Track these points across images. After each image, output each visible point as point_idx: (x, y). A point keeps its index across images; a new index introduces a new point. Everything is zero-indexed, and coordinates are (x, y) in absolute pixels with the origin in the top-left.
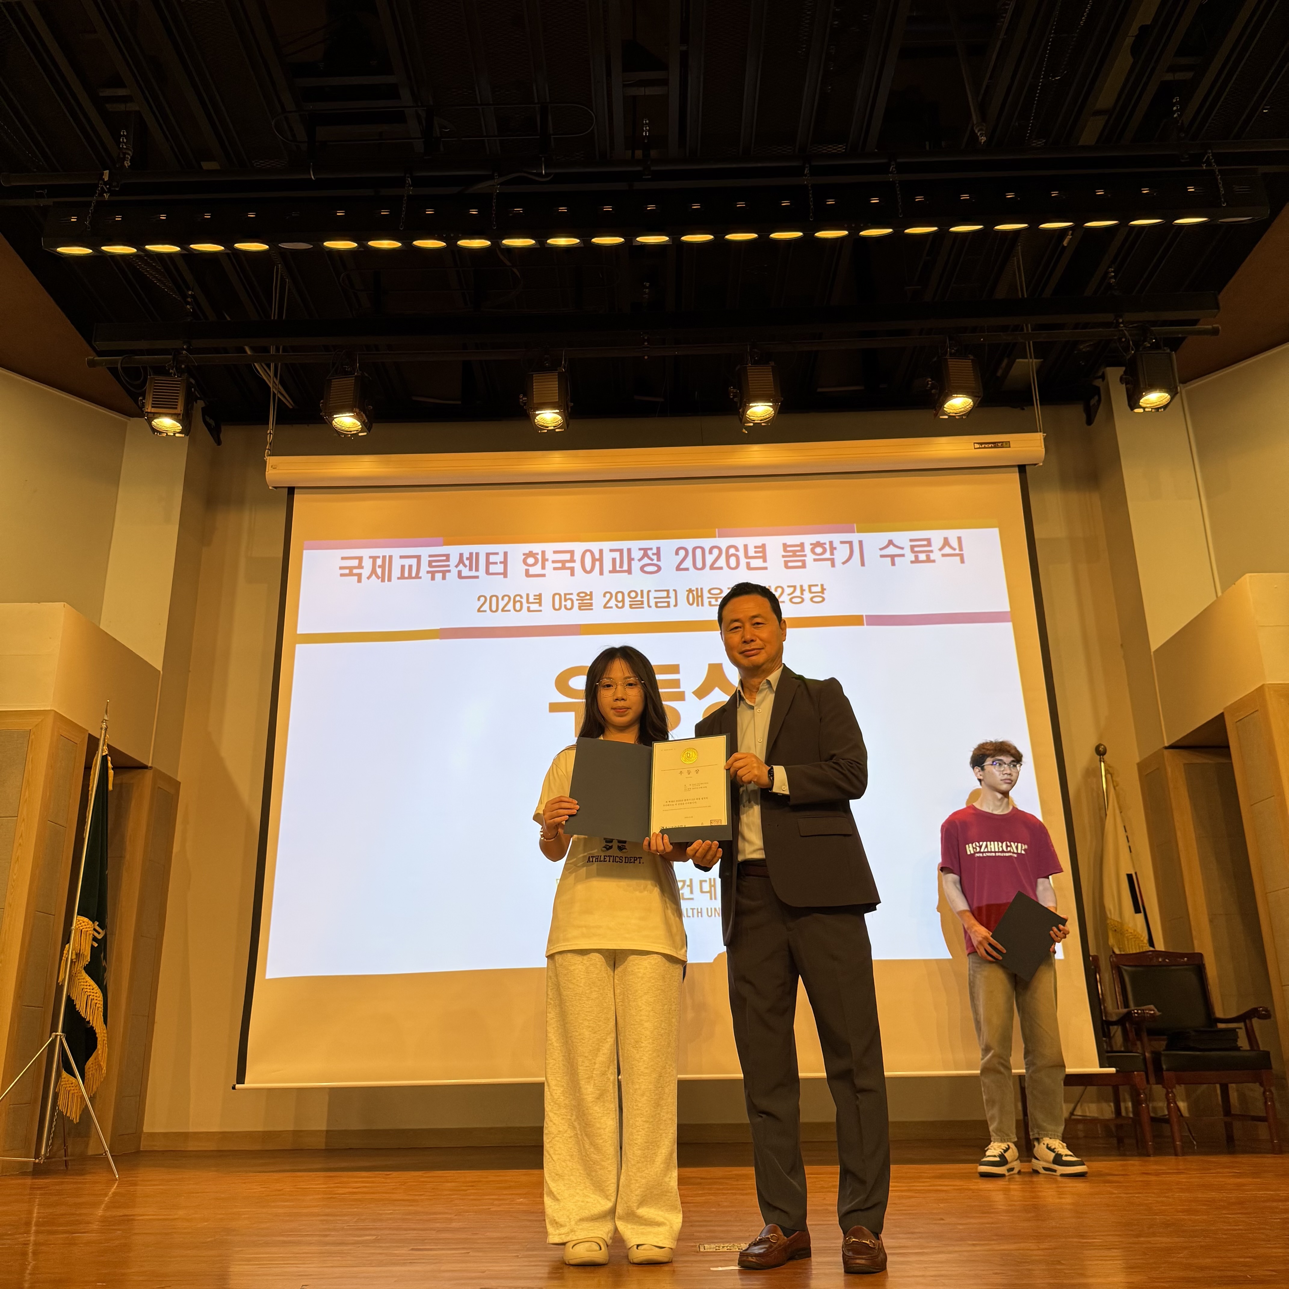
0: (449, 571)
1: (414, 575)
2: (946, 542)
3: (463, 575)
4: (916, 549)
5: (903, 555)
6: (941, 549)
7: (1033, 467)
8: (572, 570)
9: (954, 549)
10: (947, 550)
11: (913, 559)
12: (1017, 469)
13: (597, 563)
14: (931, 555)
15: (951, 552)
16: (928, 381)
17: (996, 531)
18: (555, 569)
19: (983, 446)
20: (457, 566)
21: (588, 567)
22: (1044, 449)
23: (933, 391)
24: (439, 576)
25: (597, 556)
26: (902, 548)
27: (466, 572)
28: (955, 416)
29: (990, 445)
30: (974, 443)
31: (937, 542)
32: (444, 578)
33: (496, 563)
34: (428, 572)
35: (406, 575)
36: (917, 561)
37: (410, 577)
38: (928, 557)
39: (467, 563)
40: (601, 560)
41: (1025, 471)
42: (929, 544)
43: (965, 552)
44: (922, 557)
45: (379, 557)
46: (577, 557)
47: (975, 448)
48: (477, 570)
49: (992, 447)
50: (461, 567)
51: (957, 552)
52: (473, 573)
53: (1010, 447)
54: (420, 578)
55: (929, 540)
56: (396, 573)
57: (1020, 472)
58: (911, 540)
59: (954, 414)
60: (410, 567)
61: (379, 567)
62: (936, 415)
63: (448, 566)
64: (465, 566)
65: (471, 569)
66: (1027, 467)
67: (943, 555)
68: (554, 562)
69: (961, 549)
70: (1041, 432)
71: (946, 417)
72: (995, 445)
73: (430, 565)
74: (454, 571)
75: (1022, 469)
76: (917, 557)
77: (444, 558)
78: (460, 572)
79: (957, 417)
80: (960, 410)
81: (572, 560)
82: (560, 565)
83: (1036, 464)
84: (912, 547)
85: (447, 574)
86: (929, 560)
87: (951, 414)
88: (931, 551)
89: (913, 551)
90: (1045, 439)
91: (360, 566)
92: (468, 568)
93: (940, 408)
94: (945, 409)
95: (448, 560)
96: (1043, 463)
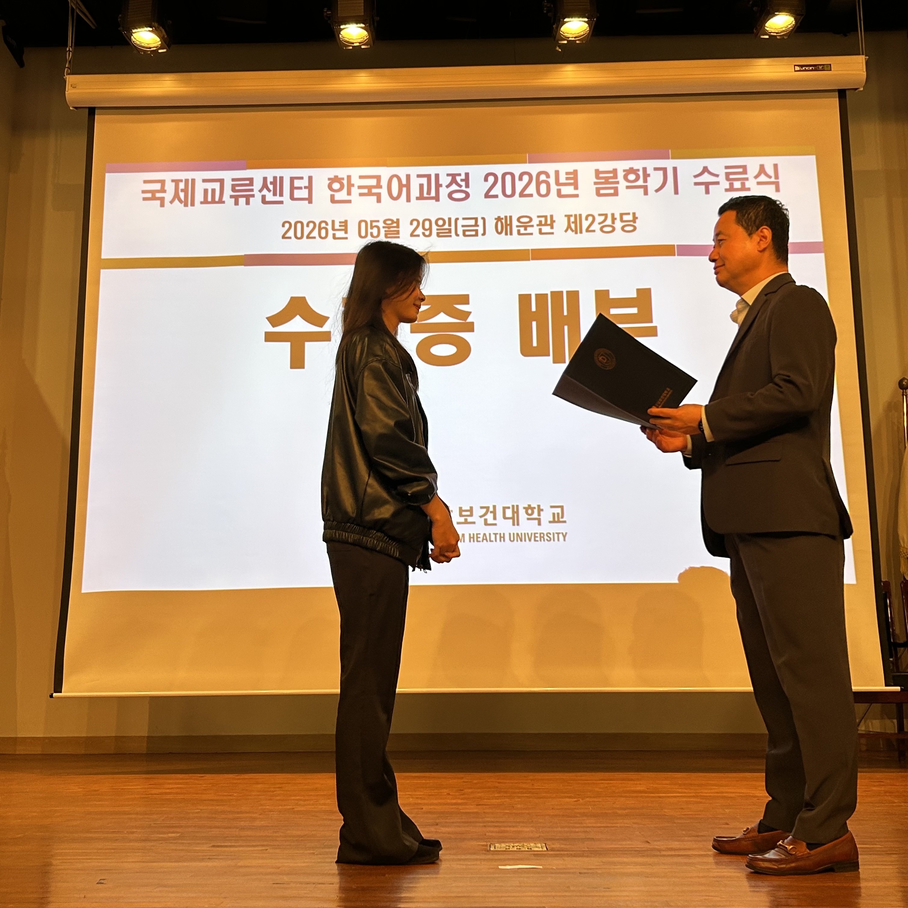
1: (217, 199)
2: (762, 170)
3: (267, 199)
4: (731, 177)
5: (717, 183)
6: (756, 177)
7: (852, 91)
8: (379, 196)
9: (770, 177)
10: (763, 178)
11: (728, 187)
12: (837, 94)
13: (404, 190)
14: (746, 183)
15: (768, 180)
17: (814, 157)
18: (361, 195)
19: (804, 68)
20: (260, 191)
21: (395, 193)
22: (865, 73)
23: (755, 9)
24: (242, 201)
25: (404, 182)
26: (717, 176)
27: (270, 197)
28: (776, 36)
29: (811, 68)
30: (795, 65)
31: (753, 170)
32: (248, 203)
33: (300, 188)
34: (231, 197)
35: (210, 199)
36: (731, 189)
37: (213, 202)
38: (743, 184)
39: (271, 187)
40: (408, 186)
41: (845, 97)
42: (745, 172)
43: (780, 180)
44: (737, 185)
45: (181, 181)
46: (384, 183)
47: (795, 71)
48: (281, 195)
49: (812, 70)
50: (265, 192)
51: (773, 179)
52: (278, 198)
53: (831, 70)
54: (224, 202)
55: (744, 167)
56: (199, 197)
57: (840, 97)
58: (727, 167)
59: (775, 34)
60: (213, 191)
61: (182, 190)
62: (757, 35)
63: (252, 190)
64: (269, 190)
65: (275, 194)
66: (847, 92)
67: (759, 183)
68: (360, 187)
69: (777, 177)
70: (863, 54)
71: (767, 37)
72: (816, 68)
73: (233, 190)
74: (258, 196)
75: (842, 94)
76: (731, 185)
77: (248, 182)
78: (264, 197)
79: (778, 37)
80: (781, 30)
81: (379, 186)
82: (365, 191)
83: (856, 89)
84: (727, 175)
85: (251, 199)
86: (743, 188)
87: (772, 34)
88: (747, 179)
89: (728, 179)
90: (867, 62)
91: (163, 190)
92: (272, 192)
93: (762, 27)
94: (766, 28)
95: (251, 184)
96: (864, 87)
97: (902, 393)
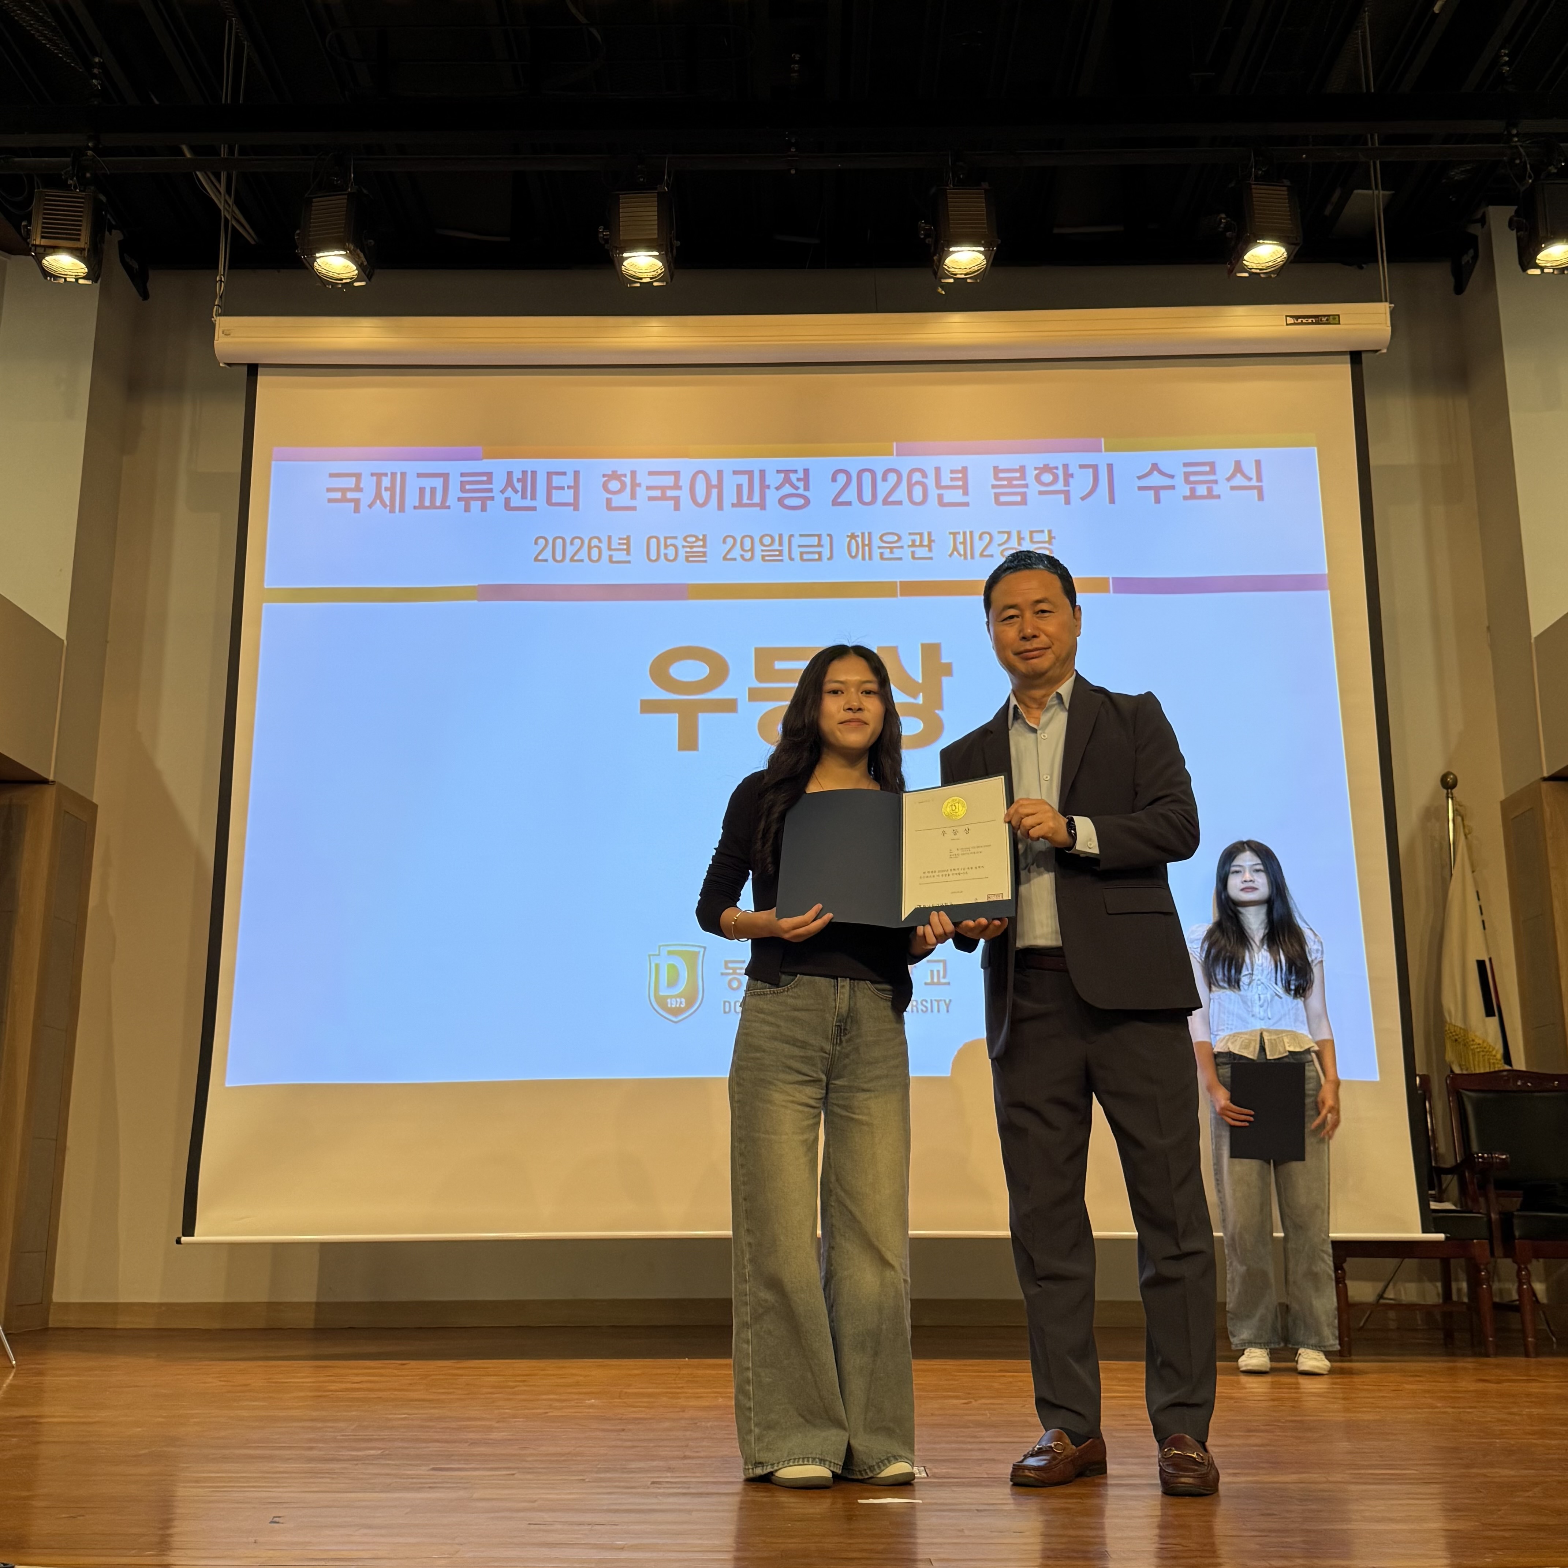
0: (492, 498)
1: (438, 503)
2: (1238, 468)
3: (512, 505)
4: (1192, 478)
5: (1173, 487)
6: (1228, 479)
7: (1372, 354)
8: (677, 500)
9: (1250, 479)
10: (1239, 480)
11: (1188, 493)
12: (1348, 357)
13: (715, 492)
14: (1215, 487)
15: (1246, 483)
16: (1221, 218)
17: (1314, 451)
18: (651, 499)
19: (1300, 320)
20: (502, 492)
21: (701, 498)
22: (1390, 328)
23: (1228, 234)
24: (476, 506)
25: (714, 481)
26: (1172, 477)
27: (516, 500)
28: (1259, 274)
29: (1310, 320)
30: (1287, 316)
31: (1225, 469)
32: (484, 509)
33: (562, 488)
34: (459, 499)
35: (427, 503)
36: (1193, 496)
37: (433, 506)
38: (1210, 490)
39: (519, 486)
40: (720, 486)
41: (1360, 362)
42: (1213, 471)
43: (1265, 484)
44: (1202, 490)
45: (386, 475)
46: (685, 482)
47: (1287, 325)
48: (533, 498)
49: (1312, 323)
50: (509, 492)
51: (1254, 483)
52: (528, 503)
53: (1339, 324)
54: (449, 507)
55: (1212, 465)
56: (412, 499)
57: (1353, 362)
58: (1186, 465)
59: (1258, 271)
60: (433, 490)
61: (386, 489)
62: (1231, 271)
63: (491, 490)
64: (516, 492)
65: (524, 497)
66: (1364, 356)
67: (1233, 488)
68: (649, 488)
69: (1259, 478)
70: (1386, 301)
71: (1246, 275)
72: (1318, 320)
73: (463, 490)
74: (500, 499)
75: (1356, 357)
76: (1193, 490)
77: (485, 478)
78: (507, 500)
79: (1262, 276)
80: (1267, 265)
81: (677, 487)
82: (658, 493)
83: (1376, 351)
84: (1187, 475)
85: (489, 502)
86: (1210, 495)
87: (1253, 271)
88: (1216, 482)
89: (1187, 481)
90: (1392, 313)
91: (358, 489)
92: (520, 493)
93: (1238, 261)
94: (1244, 262)
95: (490, 481)
96: (1388, 349)
97: (1445, 795)
